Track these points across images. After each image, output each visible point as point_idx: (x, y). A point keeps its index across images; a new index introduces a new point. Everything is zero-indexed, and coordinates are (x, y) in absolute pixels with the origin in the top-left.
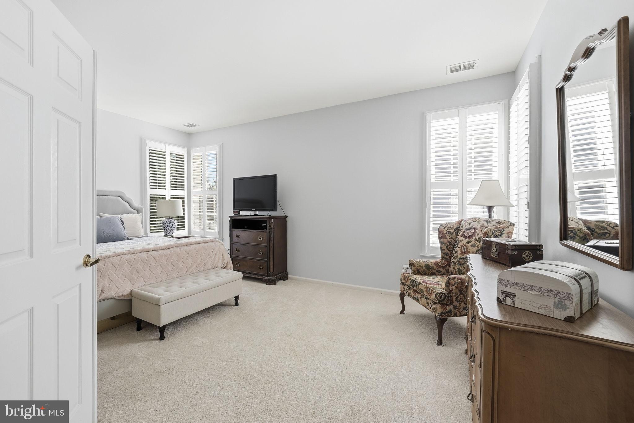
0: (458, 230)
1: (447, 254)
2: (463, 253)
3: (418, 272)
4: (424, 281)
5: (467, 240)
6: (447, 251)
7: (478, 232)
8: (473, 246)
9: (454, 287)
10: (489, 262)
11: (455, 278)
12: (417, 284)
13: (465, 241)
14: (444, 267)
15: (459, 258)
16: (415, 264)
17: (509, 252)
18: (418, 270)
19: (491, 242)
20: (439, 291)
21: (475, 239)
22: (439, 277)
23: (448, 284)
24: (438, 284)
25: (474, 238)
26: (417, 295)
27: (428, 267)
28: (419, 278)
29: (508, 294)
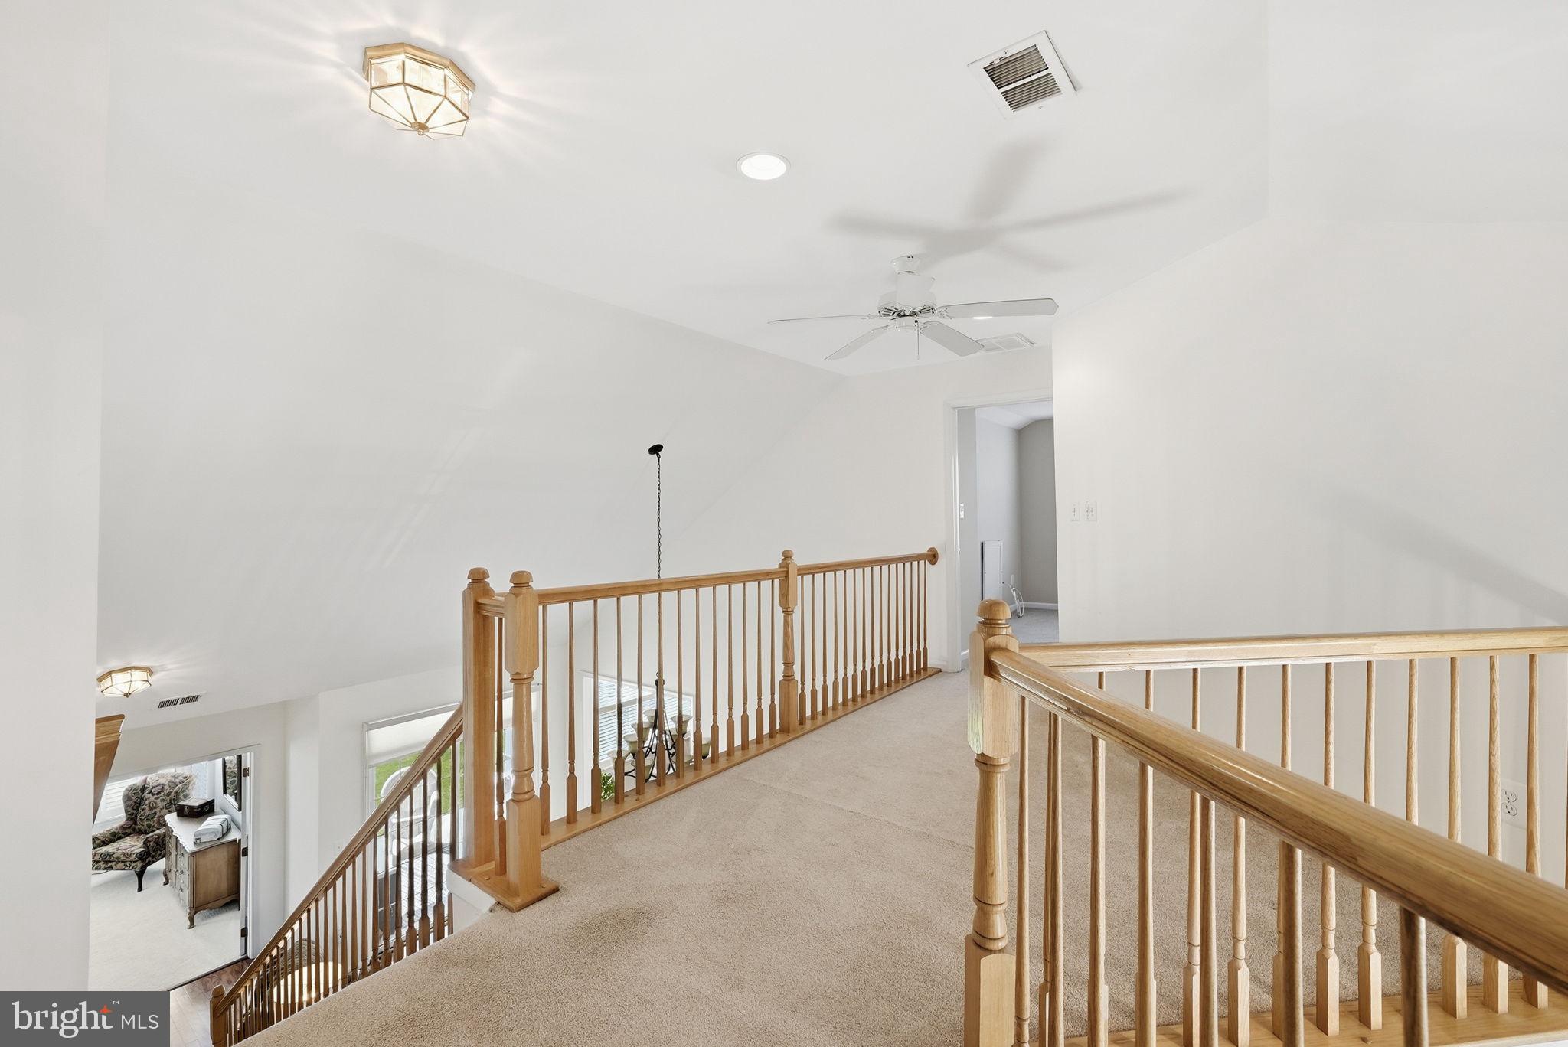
0: (143, 789)
1: (132, 814)
2: (151, 809)
3: (104, 844)
4: (118, 849)
5: (155, 796)
6: (132, 811)
7: (166, 787)
8: (163, 800)
9: (151, 843)
10: (182, 818)
11: (152, 837)
12: (109, 855)
13: (153, 798)
14: (129, 828)
15: (147, 814)
16: (100, 837)
17: (196, 810)
18: (103, 842)
19: (184, 805)
20: (139, 851)
21: (164, 795)
22: (128, 839)
23: (146, 842)
24: (134, 846)
25: (162, 794)
26: (109, 865)
27: (113, 834)
28: (109, 849)
29: (197, 839)
